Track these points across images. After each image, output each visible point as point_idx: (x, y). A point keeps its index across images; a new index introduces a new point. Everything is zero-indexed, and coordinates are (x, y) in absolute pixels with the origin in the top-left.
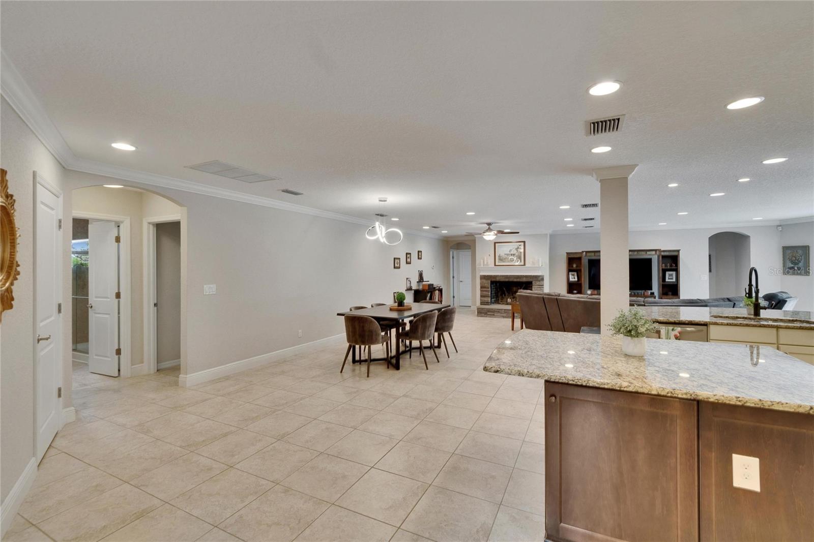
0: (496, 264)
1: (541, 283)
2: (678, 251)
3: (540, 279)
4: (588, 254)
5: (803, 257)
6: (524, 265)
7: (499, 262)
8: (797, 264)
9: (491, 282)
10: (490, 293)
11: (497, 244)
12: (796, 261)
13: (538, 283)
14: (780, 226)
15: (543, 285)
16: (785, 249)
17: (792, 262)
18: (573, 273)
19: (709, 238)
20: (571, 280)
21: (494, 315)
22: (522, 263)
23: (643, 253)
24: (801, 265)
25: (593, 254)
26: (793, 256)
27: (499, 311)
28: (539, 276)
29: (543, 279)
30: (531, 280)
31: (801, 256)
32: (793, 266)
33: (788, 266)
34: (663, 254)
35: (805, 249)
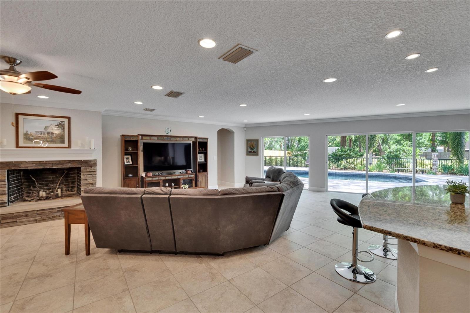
0: (20, 145)
1: (93, 169)
2: (207, 139)
3: (91, 164)
4: (144, 138)
6: (69, 147)
7: (24, 143)
8: (253, 149)
9: (8, 171)
10: (7, 189)
11: (20, 117)
13: (89, 169)
14: (245, 127)
15: (96, 171)
16: (248, 141)
17: (251, 148)
18: (127, 156)
19: (218, 131)
20: (126, 163)
21: (16, 222)
22: (66, 145)
23: (187, 139)
24: (255, 150)
25: (148, 138)
26: (251, 145)
27: (26, 215)
28: (90, 161)
29: (95, 164)
30: (79, 166)
31: (255, 145)
32: (251, 150)
33: (248, 151)
34: (199, 140)
35: (257, 141)
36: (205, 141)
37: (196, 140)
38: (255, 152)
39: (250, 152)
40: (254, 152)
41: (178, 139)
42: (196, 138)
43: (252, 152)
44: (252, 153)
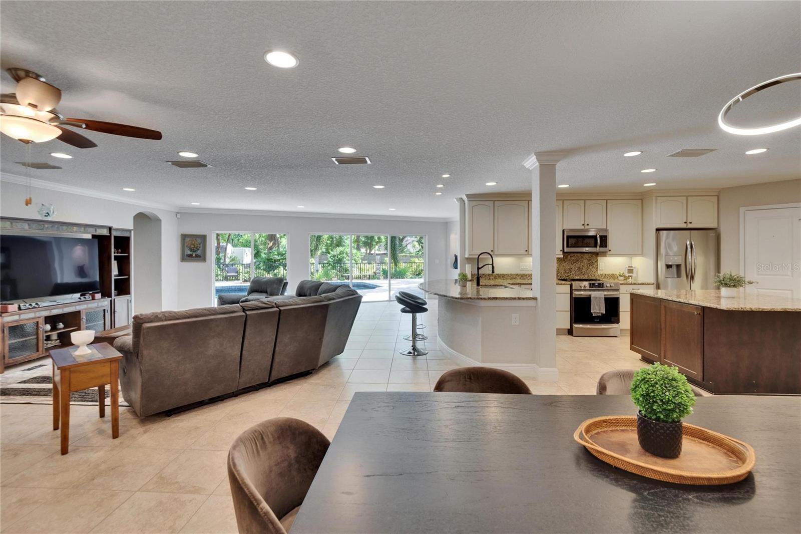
2: (131, 231)
5: (201, 245)
8: (196, 251)
12: (195, 249)
14: (178, 213)
16: (184, 237)
17: (191, 250)
19: (135, 217)
24: (199, 252)
25: (7, 224)
26: (192, 244)
31: (200, 244)
32: (191, 253)
33: (186, 254)
34: (114, 234)
35: (203, 238)
36: (126, 234)
37: (110, 232)
38: (200, 256)
39: (190, 256)
40: (197, 256)
41: (75, 229)
42: (110, 229)
43: (194, 255)
44: (193, 257)
